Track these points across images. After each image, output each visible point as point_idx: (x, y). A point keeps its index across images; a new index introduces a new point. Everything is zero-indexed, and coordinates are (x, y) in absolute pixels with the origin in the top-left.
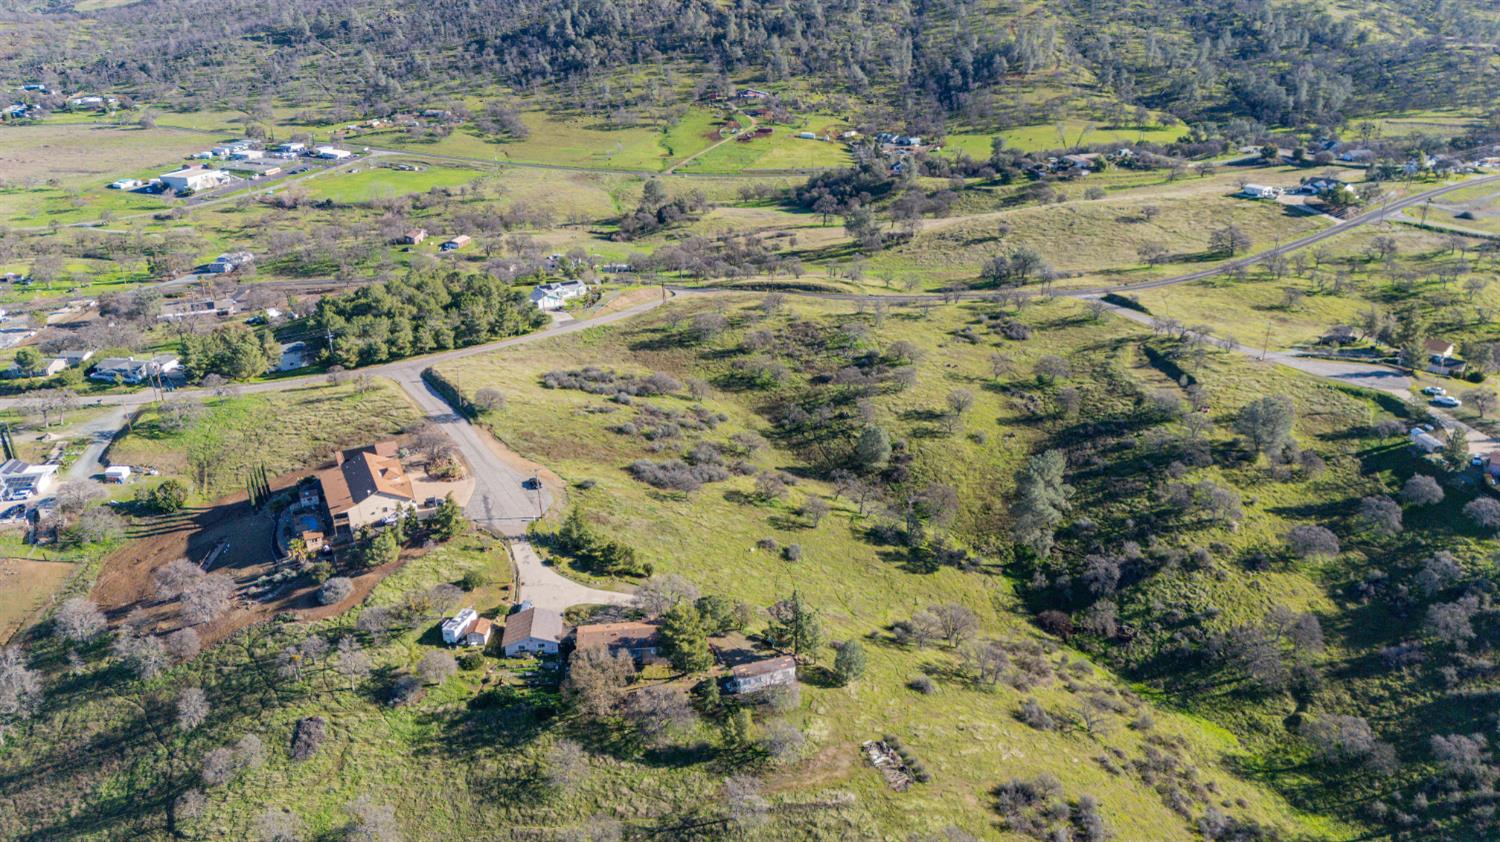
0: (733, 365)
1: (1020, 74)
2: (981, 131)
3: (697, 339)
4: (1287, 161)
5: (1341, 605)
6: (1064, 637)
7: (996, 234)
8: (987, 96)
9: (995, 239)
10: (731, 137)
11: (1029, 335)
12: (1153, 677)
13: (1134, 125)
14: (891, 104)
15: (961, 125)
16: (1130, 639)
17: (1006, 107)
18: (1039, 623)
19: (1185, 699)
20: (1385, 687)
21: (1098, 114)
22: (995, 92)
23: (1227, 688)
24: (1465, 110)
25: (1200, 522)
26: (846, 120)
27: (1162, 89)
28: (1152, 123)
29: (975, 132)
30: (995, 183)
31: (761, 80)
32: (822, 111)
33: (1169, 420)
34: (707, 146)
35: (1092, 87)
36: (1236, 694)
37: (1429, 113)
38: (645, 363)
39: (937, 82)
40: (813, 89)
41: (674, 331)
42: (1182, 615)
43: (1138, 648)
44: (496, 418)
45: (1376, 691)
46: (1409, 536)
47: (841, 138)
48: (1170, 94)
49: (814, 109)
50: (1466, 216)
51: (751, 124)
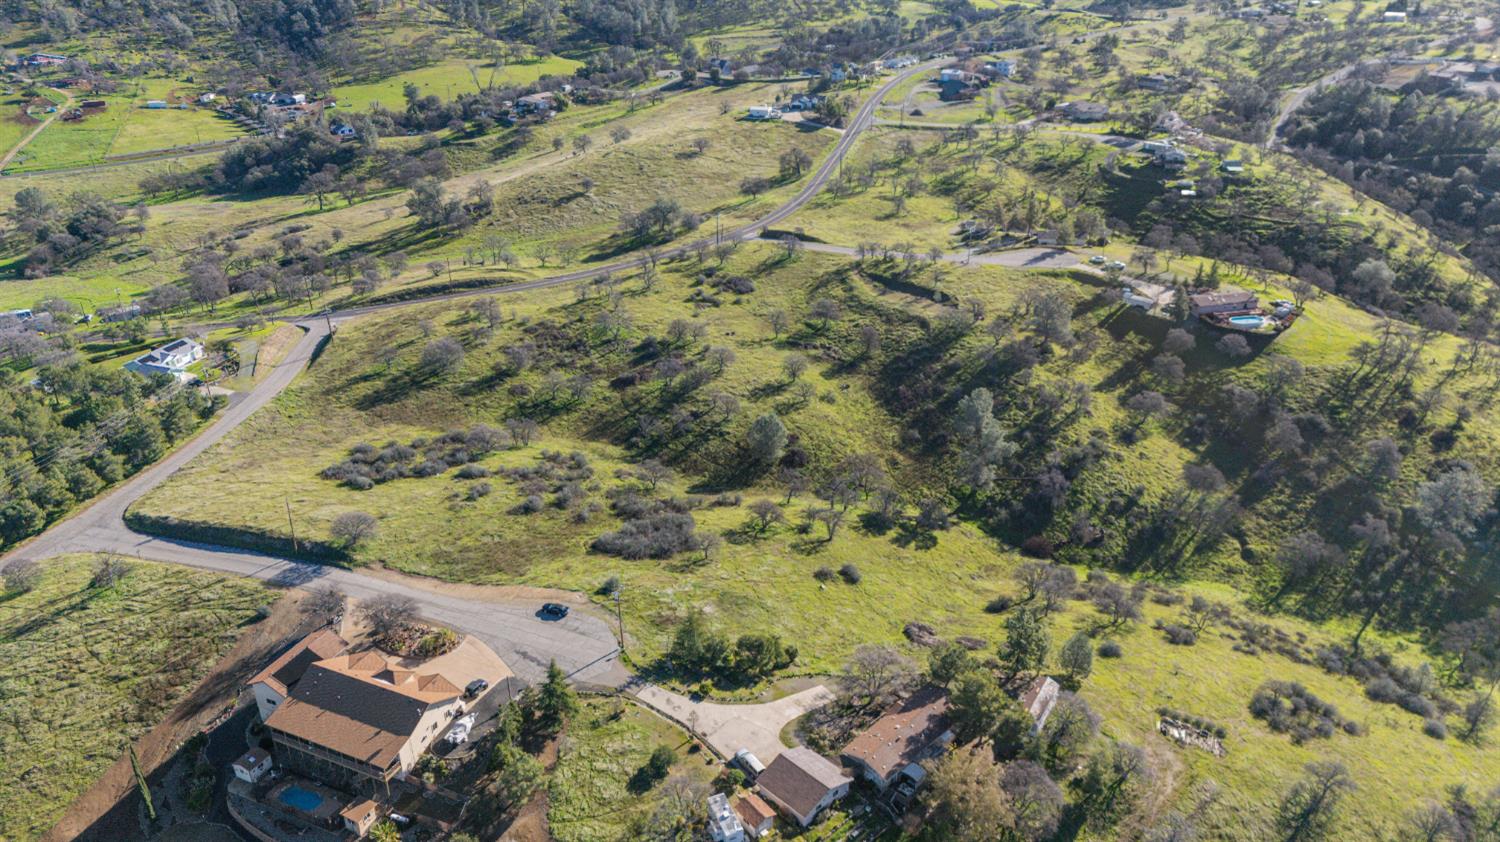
0: (512, 392)
1: (369, 13)
2: (363, 80)
3: (434, 373)
4: (706, 83)
5: (1194, 450)
6: (1053, 557)
7: (580, 189)
8: (344, 40)
9: (581, 195)
10: (51, 118)
11: (755, 284)
12: (1140, 563)
13: (512, 59)
14: (233, 56)
15: (336, 76)
16: (1101, 539)
17: (375, 52)
18: (1027, 552)
19: (1172, 568)
20: (1279, 503)
21: (472, 51)
22: (353, 36)
23: (1190, 548)
24: (763, 23)
25: (1068, 416)
26: (190, 80)
27: (512, 21)
28: (529, 57)
29: (357, 81)
30: (471, 135)
31: (45, 40)
32: (152, 73)
33: (963, 335)
34: (24, 135)
35: (448, 24)
36: (1198, 550)
37: (738, 28)
38: (403, 419)
39: (277, 27)
40: (122, 47)
41: (394, 371)
42: (1122, 501)
43: (1112, 543)
44: (372, 549)
45: (1277, 509)
46: (1191, 379)
47: (199, 103)
48: (523, 25)
49: (140, 71)
50: (917, 113)
51: (69, 100)
